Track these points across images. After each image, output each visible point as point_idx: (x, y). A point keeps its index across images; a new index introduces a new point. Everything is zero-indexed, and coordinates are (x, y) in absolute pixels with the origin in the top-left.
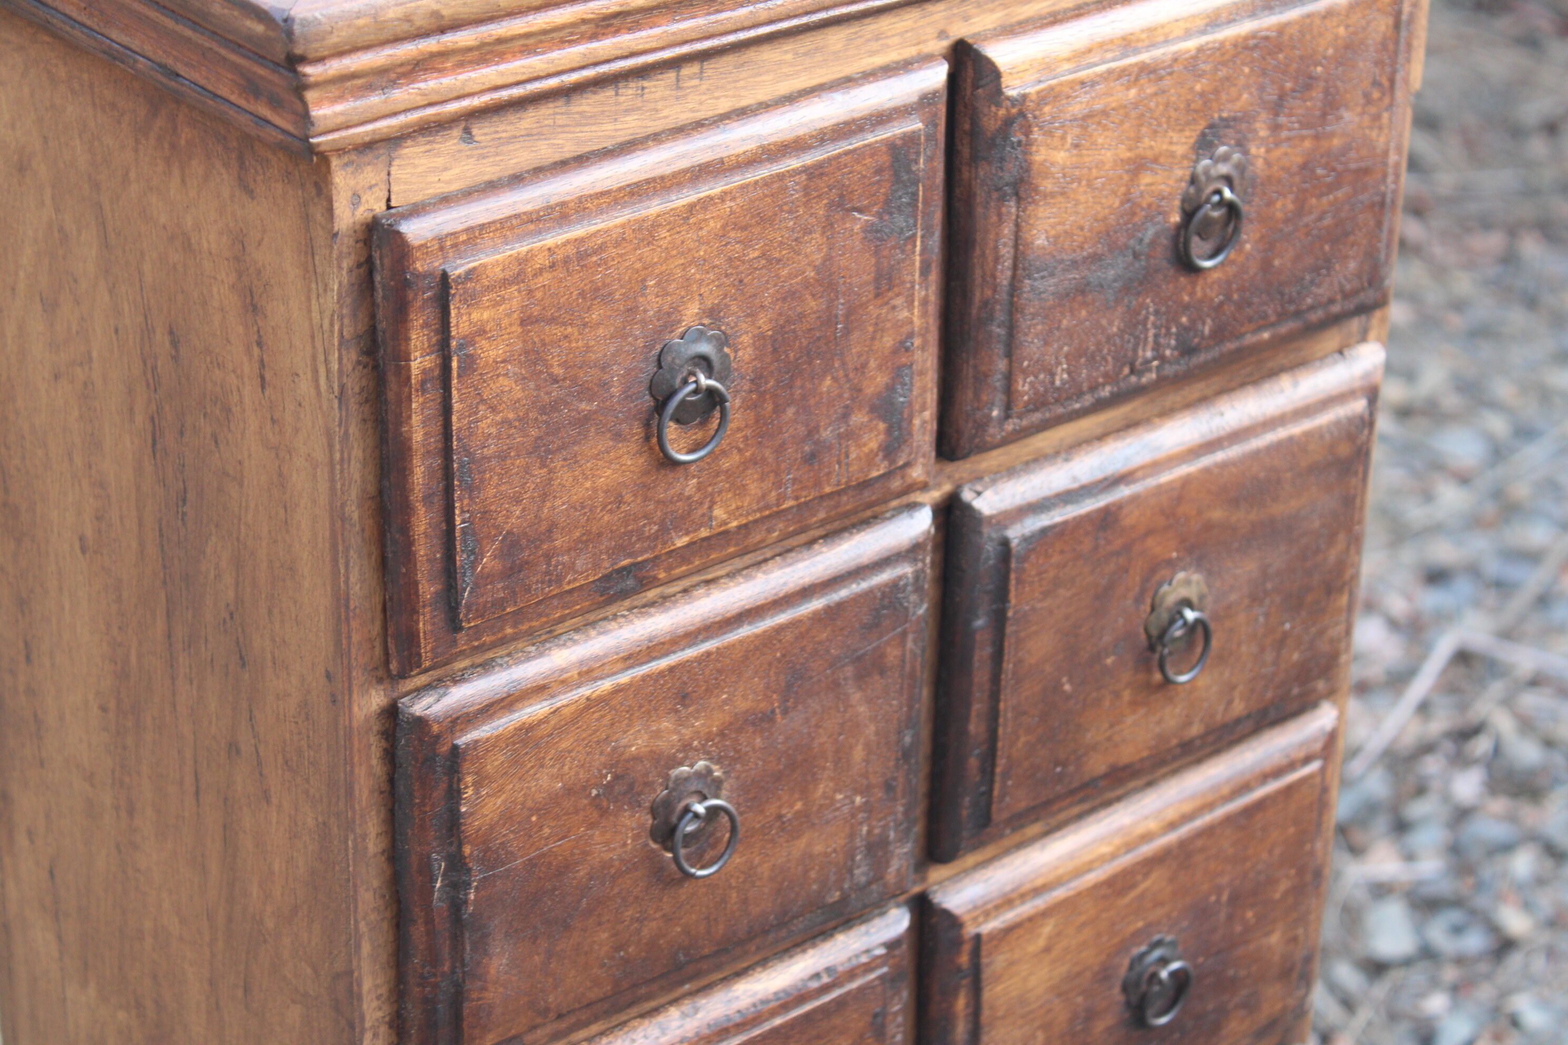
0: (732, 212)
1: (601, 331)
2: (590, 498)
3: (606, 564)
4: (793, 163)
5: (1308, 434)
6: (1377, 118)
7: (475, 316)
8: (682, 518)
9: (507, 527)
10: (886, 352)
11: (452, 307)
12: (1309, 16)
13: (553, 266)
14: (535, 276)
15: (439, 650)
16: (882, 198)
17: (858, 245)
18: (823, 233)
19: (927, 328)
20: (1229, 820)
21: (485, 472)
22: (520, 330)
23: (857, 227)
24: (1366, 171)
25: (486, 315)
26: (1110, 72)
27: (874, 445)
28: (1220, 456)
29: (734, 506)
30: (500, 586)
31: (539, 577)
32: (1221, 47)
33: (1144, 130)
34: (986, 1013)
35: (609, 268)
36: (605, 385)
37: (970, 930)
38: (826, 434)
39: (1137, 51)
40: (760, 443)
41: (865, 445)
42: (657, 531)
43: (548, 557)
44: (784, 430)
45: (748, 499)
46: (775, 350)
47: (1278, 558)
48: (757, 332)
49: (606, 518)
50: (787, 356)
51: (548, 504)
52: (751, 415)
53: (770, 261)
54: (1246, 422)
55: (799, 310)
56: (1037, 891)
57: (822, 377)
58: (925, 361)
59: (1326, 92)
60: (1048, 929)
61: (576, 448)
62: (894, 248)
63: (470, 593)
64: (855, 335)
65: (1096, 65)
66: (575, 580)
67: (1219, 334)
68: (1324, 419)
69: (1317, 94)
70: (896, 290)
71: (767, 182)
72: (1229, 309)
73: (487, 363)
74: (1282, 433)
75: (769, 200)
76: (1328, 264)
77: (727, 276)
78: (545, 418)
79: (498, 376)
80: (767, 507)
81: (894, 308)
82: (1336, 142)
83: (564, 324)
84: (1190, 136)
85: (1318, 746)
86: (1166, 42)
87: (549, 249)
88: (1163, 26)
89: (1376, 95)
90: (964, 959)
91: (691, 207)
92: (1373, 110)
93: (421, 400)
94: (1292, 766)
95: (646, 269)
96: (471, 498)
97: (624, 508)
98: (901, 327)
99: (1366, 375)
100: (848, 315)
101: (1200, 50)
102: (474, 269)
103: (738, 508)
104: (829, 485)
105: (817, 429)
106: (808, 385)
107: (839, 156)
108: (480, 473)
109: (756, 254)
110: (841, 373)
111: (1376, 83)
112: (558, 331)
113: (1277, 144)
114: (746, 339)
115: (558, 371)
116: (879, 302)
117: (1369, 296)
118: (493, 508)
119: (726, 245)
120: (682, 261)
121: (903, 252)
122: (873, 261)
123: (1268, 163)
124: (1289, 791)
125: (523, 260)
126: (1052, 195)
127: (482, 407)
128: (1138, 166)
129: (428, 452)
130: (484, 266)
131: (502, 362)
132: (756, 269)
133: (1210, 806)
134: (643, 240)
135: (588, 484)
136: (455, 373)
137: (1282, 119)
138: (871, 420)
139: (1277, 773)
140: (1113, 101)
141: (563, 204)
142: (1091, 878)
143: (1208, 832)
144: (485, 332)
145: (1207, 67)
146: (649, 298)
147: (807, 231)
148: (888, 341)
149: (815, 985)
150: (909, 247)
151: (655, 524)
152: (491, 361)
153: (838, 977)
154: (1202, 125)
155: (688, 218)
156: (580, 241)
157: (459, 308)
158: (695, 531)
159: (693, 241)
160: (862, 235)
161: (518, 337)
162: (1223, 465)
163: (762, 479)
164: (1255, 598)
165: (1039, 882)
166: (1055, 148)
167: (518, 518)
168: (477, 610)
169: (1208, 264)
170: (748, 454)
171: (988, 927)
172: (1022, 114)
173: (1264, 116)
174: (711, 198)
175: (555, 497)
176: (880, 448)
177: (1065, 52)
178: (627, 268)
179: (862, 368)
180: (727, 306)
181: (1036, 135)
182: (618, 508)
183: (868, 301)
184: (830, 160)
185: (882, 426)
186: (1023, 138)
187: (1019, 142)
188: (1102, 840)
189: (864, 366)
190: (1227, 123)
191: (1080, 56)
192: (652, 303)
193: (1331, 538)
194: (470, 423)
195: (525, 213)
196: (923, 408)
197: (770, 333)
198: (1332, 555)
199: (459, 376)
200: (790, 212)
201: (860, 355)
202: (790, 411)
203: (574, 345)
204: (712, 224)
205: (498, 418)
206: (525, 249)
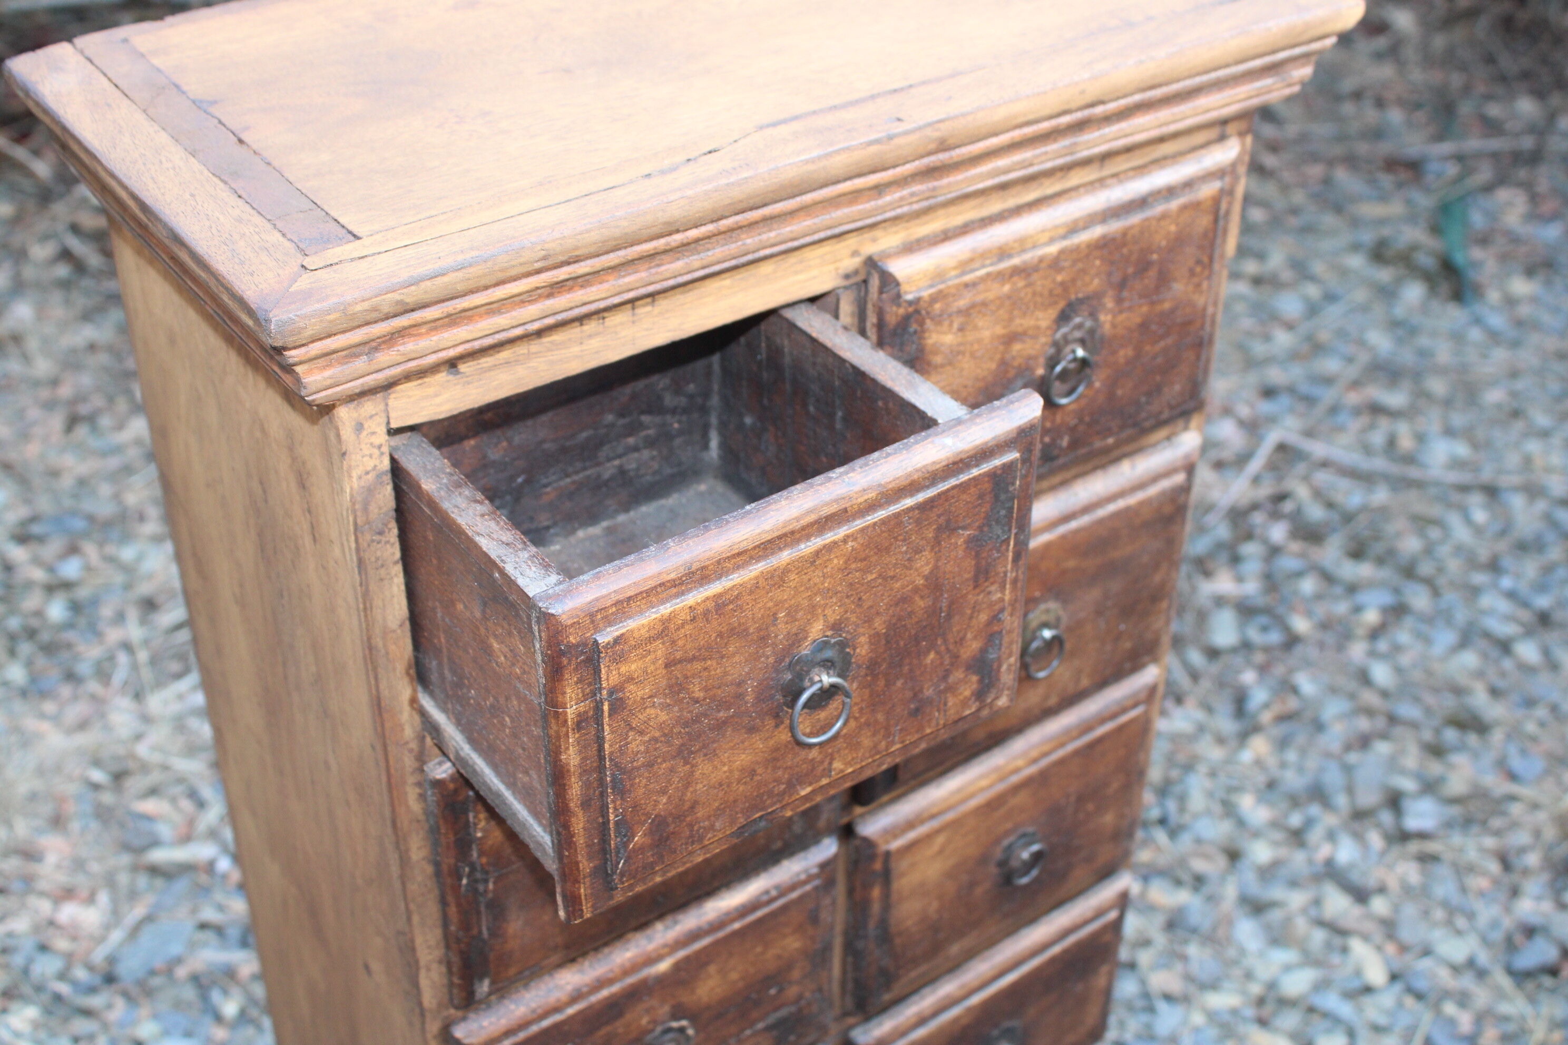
0: (853, 550)
1: (737, 658)
2: (727, 777)
3: (742, 820)
4: (909, 502)
5: (1141, 504)
6: (1198, 286)
7: (623, 669)
8: (807, 775)
9: (655, 812)
10: (981, 626)
11: (602, 666)
12: (1147, 219)
13: (693, 619)
14: (678, 629)
15: (599, 905)
16: (983, 515)
17: (961, 553)
18: (932, 549)
19: (1016, 600)
20: (1077, 753)
21: (635, 779)
22: (664, 672)
23: (961, 540)
24: (1188, 323)
25: (633, 667)
26: (988, 275)
27: (967, 693)
28: (1073, 525)
29: (850, 758)
30: (649, 854)
31: (683, 841)
32: (1076, 249)
33: (1016, 312)
34: (894, 897)
35: (745, 611)
36: (740, 696)
37: (883, 847)
38: (929, 692)
39: (1010, 256)
40: (873, 710)
41: (961, 694)
42: (785, 789)
43: (691, 825)
44: (894, 696)
45: (862, 750)
46: (888, 642)
47: (1116, 586)
48: (873, 632)
49: (741, 789)
50: (898, 644)
51: (691, 789)
52: (867, 691)
53: (885, 579)
54: (1094, 499)
55: (909, 609)
56: (933, 817)
57: (928, 652)
58: (1012, 623)
59: (1160, 272)
60: (940, 840)
61: (715, 745)
62: (991, 550)
63: (624, 864)
64: (956, 618)
65: (977, 269)
66: (715, 836)
67: (1074, 445)
68: (1153, 491)
69: (1153, 273)
70: (991, 580)
71: (884, 522)
72: (1081, 428)
73: (635, 701)
74: (1121, 504)
75: (885, 535)
76: (1158, 389)
77: (848, 597)
78: (687, 730)
79: (645, 708)
80: (878, 752)
81: (989, 593)
82: (1167, 306)
83: (705, 659)
84: (1053, 313)
85: (1143, 696)
86: (1034, 247)
87: (690, 607)
88: (1031, 237)
89: (1198, 269)
90: (878, 866)
91: (817, 553)
92: (1196, 280)
93: (577, 736)
94: (1124, 710)
95: (777, 605)
96: (622, 799)
97: (758, 778)
98: (995, 605)
99: (1187, 456)
100: (949, 607)
101: (1062, 252)
102: (622, 635)
103: (853, 759)
104: (930, 727)
105: (921, 691)
106: (915, 661)
107: (948, 490)
108: (630, 780)
109: (874, 576)
110: (943, 648)
111: (1199, 262)
112: (698, 666)
113: (1121, 312)
114: (863, 639)
115: (699, 694)
116: (977, 591)
117: (1192, 404)
118: (643, 802)
119: (848, 575)
120: (809, 593)
121: (998, 551)
122: (973, 562)
123: (1114, 326)
124: (1120, 729)
125: (666, 622)
126: (942, 366)
127: (631, 733)
128: (1011, 339)
129: (585, 771)
130: (632, 631)
131: (648, 698)
132: (873, 587)
133: (1062, 745)
134: (774, 585)
135: (726, 768)
136: (606, 714)
137: (1125, 294)
138: (966, 676)
139: (1114, 716)
140: (990, 296)
141: (703, 568)
142: (973, 803)
143: (1062, 762)
144: (633, 679)
145: (1067, 264)
146: (780, 626)
147: (918, 551)
148: (983, 617)
149: (765, 898)
150: (1004, 547)
151: (783, 783)
152: (639, 699)
153: (783, 891)
154: (1062, 304)
155: (815, 561)
156: (719, 595)
157: (609, 666)
158: (817, 781)
159: (819, 577)
160: (964, 546)
161: (663, 677)
162: (1076, 532)
163: (874, 735)
164: (1099, 612)
165: (935, 810)
166: (945, 333)
167: (665, 804)
168: (630, 874)
169: (1064, 401)
170: (862, 720)
171: (895, 845)
172: (917, 312)
173: (1111, 293)
174: (835, 543)
175: (697, 783)
176: (973, 694)
177: (952, 263)
178: (760, 609)
179: (961, 641)
180: (847, 619)
181: (929, 323)
182: (752, 779)
183: (967, 593)
184: (939, 495)
185: (975, 678)
186: (919, 329)
187: (915, 332)
188: (982, 777)
189: (962, 639)
190: (1081, 301)
191: (965, 266)
192: (782, 630)
193: (1156, 566)
194: (620, 747)
195: (669, 581)
196: (1010, 655)
197: (884, 631)
198: (1157, 578)
199: (610, 715)
200: (904, 540)
201: (959, 632)
202: (899, 683)
203: (713, 673)
204: (835, 561)
205: (646, 738)
206: (669, 611)
